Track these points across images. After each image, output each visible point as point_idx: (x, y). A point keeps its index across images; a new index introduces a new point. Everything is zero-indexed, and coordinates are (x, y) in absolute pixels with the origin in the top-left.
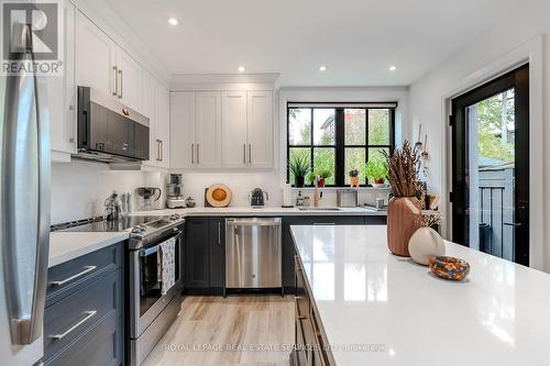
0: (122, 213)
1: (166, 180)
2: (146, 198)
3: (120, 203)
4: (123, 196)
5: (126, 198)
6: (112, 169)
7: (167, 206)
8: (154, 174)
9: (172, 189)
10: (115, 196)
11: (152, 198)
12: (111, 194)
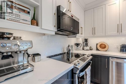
0: (71, 52)
1: (83, 41)
2: (77, 46)
3: (70, 49)
4: (71, 46)
5: (72, 46)
6: (68, 37)
7: (83, 49)
8: (80, 38)
9: (85, 44)
10: (69, 46)
11: (79, 46)
12: (68, 45)
